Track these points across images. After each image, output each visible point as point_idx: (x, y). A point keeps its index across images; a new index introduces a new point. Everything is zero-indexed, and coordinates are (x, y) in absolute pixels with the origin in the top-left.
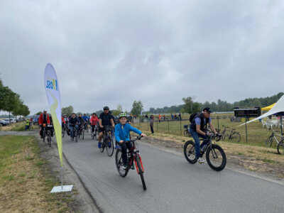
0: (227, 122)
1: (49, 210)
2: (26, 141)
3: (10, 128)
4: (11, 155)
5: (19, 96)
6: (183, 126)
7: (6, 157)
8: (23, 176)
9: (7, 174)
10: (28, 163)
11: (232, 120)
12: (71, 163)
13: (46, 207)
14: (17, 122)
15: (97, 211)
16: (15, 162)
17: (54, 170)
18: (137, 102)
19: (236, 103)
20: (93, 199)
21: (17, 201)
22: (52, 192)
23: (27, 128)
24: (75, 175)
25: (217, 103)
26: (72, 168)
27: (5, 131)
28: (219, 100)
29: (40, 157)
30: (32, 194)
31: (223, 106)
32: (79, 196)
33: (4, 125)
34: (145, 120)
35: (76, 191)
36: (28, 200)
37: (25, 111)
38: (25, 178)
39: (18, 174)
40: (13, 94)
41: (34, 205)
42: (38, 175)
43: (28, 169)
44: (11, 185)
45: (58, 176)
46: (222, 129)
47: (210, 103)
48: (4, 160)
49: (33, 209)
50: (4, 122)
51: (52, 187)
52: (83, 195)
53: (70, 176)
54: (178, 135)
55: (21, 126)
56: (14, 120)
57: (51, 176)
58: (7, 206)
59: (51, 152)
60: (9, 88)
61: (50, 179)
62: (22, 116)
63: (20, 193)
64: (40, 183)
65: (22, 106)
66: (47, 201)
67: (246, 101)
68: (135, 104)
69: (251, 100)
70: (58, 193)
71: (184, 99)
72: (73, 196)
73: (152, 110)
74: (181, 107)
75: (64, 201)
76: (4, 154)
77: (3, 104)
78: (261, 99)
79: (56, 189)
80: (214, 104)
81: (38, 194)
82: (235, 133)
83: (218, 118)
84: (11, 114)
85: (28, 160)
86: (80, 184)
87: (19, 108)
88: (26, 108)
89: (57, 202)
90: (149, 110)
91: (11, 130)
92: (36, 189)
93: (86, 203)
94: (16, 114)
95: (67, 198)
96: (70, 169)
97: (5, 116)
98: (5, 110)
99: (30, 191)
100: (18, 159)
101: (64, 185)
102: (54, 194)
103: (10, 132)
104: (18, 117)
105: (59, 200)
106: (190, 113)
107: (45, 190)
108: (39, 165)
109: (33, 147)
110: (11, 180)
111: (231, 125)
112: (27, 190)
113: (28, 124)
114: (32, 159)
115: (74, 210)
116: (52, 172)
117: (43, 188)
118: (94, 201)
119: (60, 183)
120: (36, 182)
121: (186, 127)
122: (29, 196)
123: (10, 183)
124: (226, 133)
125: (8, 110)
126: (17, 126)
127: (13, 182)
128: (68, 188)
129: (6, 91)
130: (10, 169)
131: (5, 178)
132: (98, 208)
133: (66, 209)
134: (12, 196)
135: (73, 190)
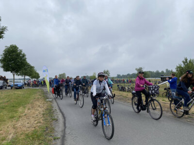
37: (37, 76)
40: (32, 67)
50: (26, 82)
65: (36, 73)
77: (27, 72)
87: (34, 75)
88: (38, 74)
94: (32, 78)
97: (27, 79)
104: (34, 79)
125: (29, 76)
129: (29, 65)
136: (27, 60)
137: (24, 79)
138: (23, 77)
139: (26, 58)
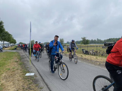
0: (101, 48)
1: (25, 83)
2: (15, 54)
3: (8, 48)
4: (9, 60)
5: (12, 36)
6: (81, 50)
7: (7, 61)
8: (14, 68)
9: (7, 68)
10: (16, 63)
11: (103, 47)
12: (34, 64)
13: (24, 81)
14: (11, 46)
15: (45, 84)
16: (11, 63)
17: (27, 66)
18: (62, 39)
19: (105, 40)
20: (43, 79)
21: (12, 79)
22: (26, 75)
23: (15, 49)
24: (35, 69)
25: (96, 40)
26: (34, 66)
27: (6, 50)
28: (98, 39)
29: (21, 61)
30: (18, 76)
31: (99, 42)
32: (37, 78)
33: (6, 47)
34: (65, 47)
35: (35, 75)
36: (16, 79)
37: (14, 42)
38: (15, 69)
39: (11, 68)
40: (10, 35)
41: (18, 81)
42: (20, 68)
43: (16, 66)
44: (9, 72)
45: (28, 69)
46: (99, 51)
47: (94, 40)
48: (6, 62)
49: (18, 82)
50: (6, 46)
51: (26, 73)
52: (39, 77)
53: (33, 69)
54: (79, 53)
55: (13, 48)
56: (10, 45)
57: (25, 69)
58: (7, 81)
59: (25, 59)
60: (8, 32)
61: (25, 70)
62: (13, 44)
63: (12, 75)
64: (21, 72)
65: (13, 40)
66: (24, 79)
67: (110, 39)
68: (60, 40)
69: (111, 39)
70: (28, 76)
71: (82, 38)
72: (35, 78)
73: (68, 43)
74: (81, 41)
75: (31, 79)
76: (6, 59)
77: (6, 39)
78: (116, 39)
79: (28, 74)
80: (95, 40)
81: (20, 76)
82: (104, 53)
83: (97, 46)
84: (9, 43)
85: (16, 62)
86: (38, 73)
87: (12, 40)
89: (28, 79)
90: (67, 42)
91: (9, 50)
92: (19, 74)
93: (40, 80)
94: (11, 43)
95: (32, 78)
96: (33, 66)
97: (6, 44)
98: (6, 41)
99: (17, 75)
100: (11, 62)
101: (31, 73)
102: (27, 76)
103: (8, 50)
104: (12, 44)
105: (29, 79)
106: (85, 44)
107: (23, 74)
108: (20, 64)
109: (18, 57)
110: (9, 70)
111: (103, 49)
112: (16, 74)
113: (15, 47)
114: (17, 62)
115: (35, 83)
116: (26, 67)
117: (22, 74)
118: (44, 80)
119: (29, 72)
120: (19, 71)
121: (83, 50)
122: (16, 77)
123: (9, 71)
124: (100, 53)
125: (7, 41)
126: (11, 48)
127: (10, 71)
128: (32, 74)
129: (7, 33)
130: (9, 65)
131: (7, 69)
132: (45, 83)
133: (32, 83)
134: (10, 77)
135: (34, 75)
136: (4, 27)
137: (4, 44)
138: (3, 43)
139: (3, 26)
